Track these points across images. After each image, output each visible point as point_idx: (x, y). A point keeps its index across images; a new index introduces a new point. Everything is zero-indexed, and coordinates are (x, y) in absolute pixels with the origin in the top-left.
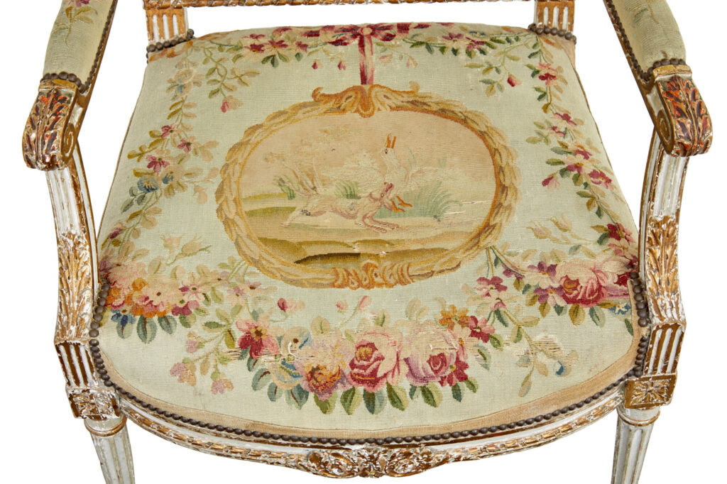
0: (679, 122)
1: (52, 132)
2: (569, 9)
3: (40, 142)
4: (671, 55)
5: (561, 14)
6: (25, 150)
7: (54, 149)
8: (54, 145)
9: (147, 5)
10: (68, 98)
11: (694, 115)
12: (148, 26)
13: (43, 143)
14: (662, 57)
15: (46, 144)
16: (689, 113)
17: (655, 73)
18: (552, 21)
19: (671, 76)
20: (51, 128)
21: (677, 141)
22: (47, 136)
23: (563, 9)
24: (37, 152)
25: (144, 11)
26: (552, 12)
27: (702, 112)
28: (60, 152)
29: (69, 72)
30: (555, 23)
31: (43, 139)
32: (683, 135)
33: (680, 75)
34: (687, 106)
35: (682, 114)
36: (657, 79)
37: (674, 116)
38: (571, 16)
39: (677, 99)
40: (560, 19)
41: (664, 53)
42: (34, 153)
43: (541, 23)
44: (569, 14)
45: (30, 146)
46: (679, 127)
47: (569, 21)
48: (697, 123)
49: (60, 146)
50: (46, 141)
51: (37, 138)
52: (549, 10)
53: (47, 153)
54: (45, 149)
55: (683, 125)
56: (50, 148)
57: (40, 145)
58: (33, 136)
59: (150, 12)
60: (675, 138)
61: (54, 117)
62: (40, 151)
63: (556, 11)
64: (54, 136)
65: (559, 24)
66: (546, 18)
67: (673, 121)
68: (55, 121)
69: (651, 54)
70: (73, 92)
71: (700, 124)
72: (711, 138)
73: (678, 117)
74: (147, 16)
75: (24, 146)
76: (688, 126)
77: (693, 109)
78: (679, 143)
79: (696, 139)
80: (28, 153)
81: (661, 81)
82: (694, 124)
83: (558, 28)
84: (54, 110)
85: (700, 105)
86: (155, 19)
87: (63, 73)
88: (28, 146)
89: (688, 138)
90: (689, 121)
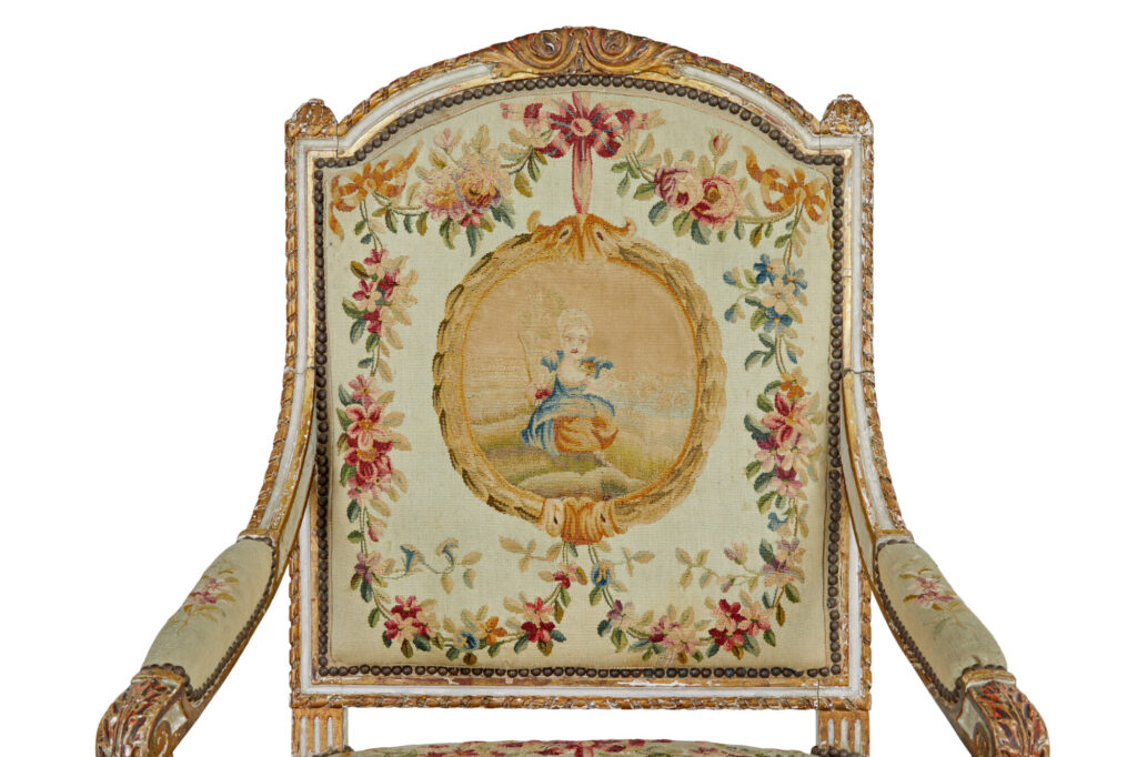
0: (1001, 724)
1: (140, 716)
2: (862, 723)
3: (122, 726)
4: (985, 661)
5: (851, 729)
6: (99, 739)
7: (138, 739)
8: (140, 732)
9: (295, 701)
10: (169, 689)
11: (1021, 716)
12: (294, 732)
13: (126, 729)
14: (973, 662)
15: (129, 730)
16: (1013, 713)
17: (965, 680)
18: (839, 740)
19: (986, 682)
20: (140, 712)
21: (999, 750)
22: (132, 720)
23: (853, 722)
24: (115, 741)
25: (290, 710)
26: (840, 726)
27: (1032, 714)
28: (146, 743)
29: (175, 664)
30: (844, 744)
31: (126, 723)
32: (1007, 740)
33: (999, 680)
34: (1011, 707)
35: (1003, 714)
36: (968, 686)
37: (993, 718)
38: (866, 733)
39: (997, 701)
40: (850, 737)
41: (976, 658)
42: (112, 741)
43: (824, 743)
44: (862, 730)
45: (108, 734)
46: (1001, 729)
47: (862, 740)
48: (1025, 725)
49: (148, 735)
50: (130, 726)
51: (119, 723)
52: (835, 723)
53: (128, 743)
54: (127, 736)
55: (1006, 728)
56: (134, 735)
57: (121, 731)
58: (114, 720)
59: (299, 711)
60: (997, 744)
61: (146, 703)
62: (119, 740)
63: (844, 726)
64: (141, 722)
65: (849, 744)
66: (831, 735)
67: (993, 724)
68: (146, 707)
69: (959, 660)
70: (178, 685)
71: (1030, 726)
72: (1048, 747)
73: (998, 718)
74: (294, 718)
75: (99, 734)
76: (1014, 728)
77: (1019, 710)
78: (1002, 752)
79: (1026, 746)
80: (103, 744)
81: (975, 688)
82: (1022, 726)
83: (849, 751)
84: (148, 696)
85: (1029, 708)
86: (304, 723)
87: (168, 665)
88: (104, 732)
89: (1014, 745)
90: (1014, 722)
